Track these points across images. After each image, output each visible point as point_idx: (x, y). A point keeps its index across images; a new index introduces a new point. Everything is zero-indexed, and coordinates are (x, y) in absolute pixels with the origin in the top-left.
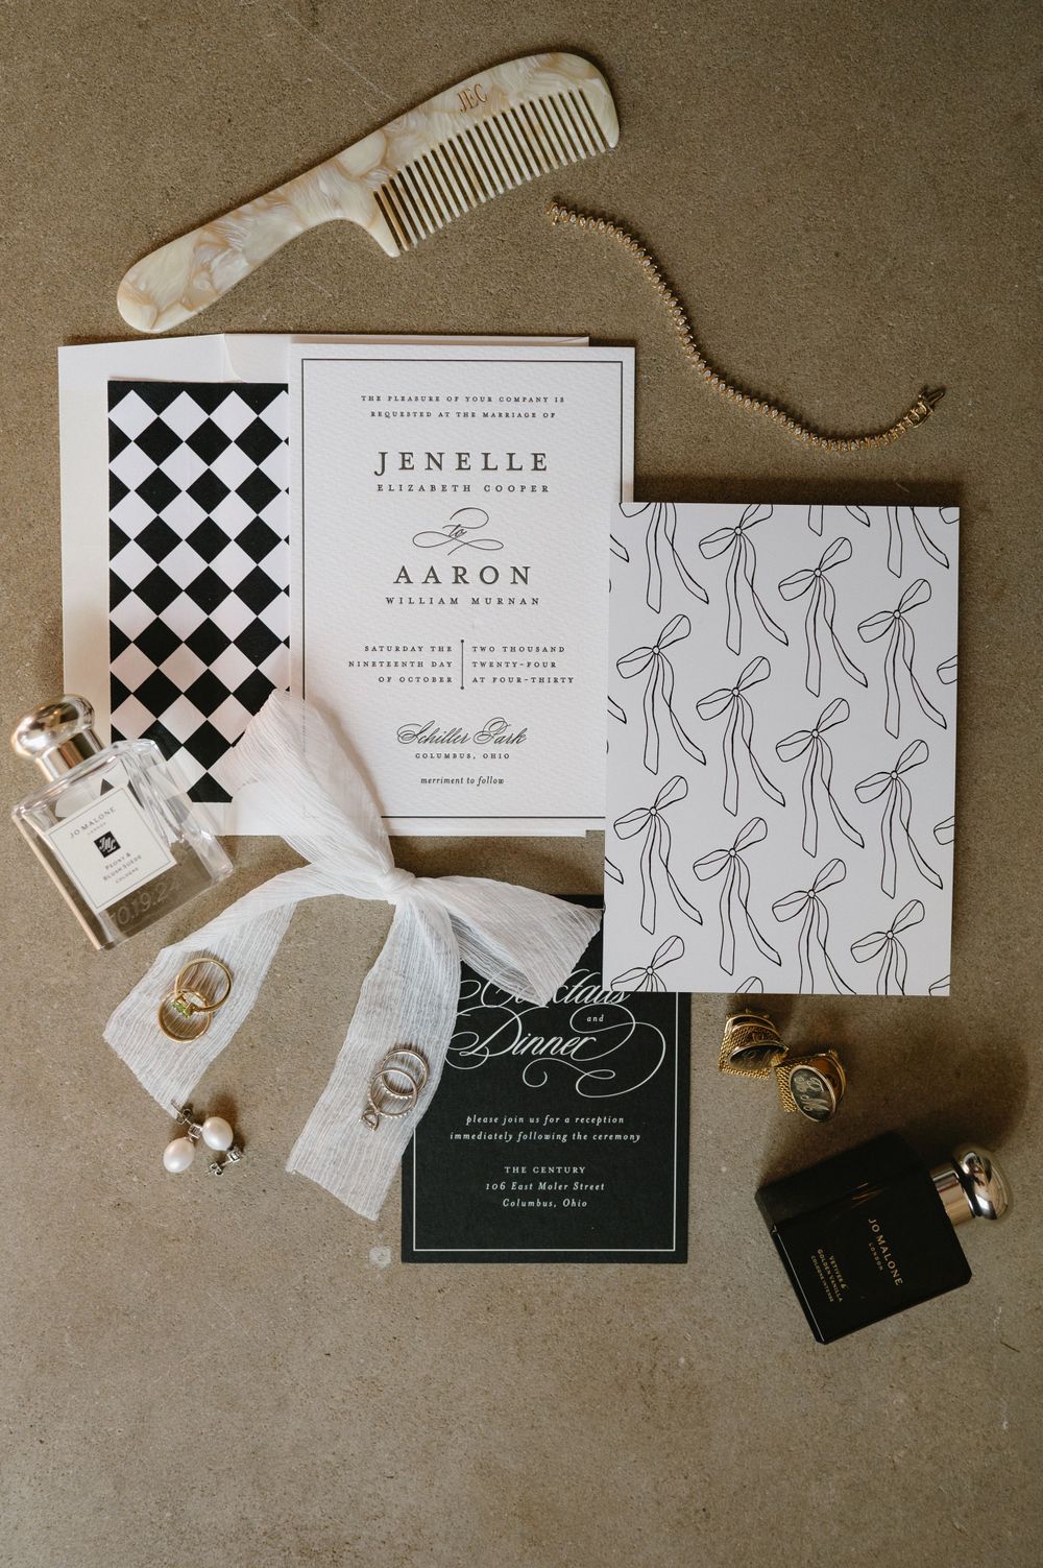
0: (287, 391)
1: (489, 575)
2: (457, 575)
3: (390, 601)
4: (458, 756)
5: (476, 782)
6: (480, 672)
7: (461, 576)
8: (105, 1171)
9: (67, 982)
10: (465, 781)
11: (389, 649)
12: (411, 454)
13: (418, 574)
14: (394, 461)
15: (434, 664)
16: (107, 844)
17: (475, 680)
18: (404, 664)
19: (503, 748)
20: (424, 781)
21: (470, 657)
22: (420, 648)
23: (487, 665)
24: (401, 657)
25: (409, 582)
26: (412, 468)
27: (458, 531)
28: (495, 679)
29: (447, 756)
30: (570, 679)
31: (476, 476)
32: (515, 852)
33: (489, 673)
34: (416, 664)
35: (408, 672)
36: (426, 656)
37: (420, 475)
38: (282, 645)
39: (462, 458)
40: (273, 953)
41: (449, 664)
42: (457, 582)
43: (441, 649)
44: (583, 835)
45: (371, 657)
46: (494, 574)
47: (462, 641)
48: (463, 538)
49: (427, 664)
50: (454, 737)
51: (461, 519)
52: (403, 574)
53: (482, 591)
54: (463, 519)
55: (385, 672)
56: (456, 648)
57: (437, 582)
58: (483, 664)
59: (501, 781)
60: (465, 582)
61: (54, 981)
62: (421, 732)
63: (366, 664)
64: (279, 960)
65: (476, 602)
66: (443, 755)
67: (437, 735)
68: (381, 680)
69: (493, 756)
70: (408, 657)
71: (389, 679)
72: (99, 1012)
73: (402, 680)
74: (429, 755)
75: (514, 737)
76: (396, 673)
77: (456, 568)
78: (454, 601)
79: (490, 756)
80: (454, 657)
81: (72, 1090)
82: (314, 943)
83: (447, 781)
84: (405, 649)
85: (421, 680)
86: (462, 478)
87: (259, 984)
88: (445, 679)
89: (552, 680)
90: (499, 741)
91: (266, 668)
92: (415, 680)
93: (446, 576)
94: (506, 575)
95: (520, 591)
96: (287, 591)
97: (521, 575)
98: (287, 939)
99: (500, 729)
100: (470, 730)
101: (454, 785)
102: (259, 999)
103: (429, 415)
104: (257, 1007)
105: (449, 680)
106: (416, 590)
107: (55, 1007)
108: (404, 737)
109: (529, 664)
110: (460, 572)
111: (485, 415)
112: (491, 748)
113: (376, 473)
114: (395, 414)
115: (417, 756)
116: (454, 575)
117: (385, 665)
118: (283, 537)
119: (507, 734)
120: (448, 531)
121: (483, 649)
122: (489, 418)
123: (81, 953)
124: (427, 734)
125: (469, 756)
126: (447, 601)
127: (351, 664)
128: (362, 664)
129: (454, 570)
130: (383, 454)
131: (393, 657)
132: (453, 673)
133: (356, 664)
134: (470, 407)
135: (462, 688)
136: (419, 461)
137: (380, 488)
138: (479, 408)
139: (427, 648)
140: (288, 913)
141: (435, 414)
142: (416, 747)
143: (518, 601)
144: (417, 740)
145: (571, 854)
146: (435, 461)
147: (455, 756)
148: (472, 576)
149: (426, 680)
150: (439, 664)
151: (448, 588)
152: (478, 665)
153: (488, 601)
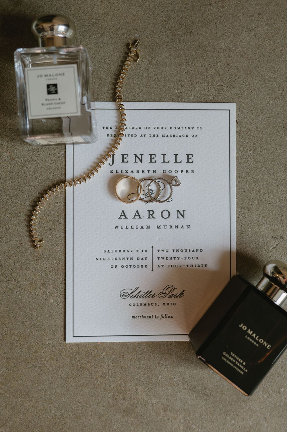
8: (278, 404)
9: (182, 421)
61: (182, 427)
72: (198, 405)
81: (236, 419)
107: (195, 427)
123: (168, 413)
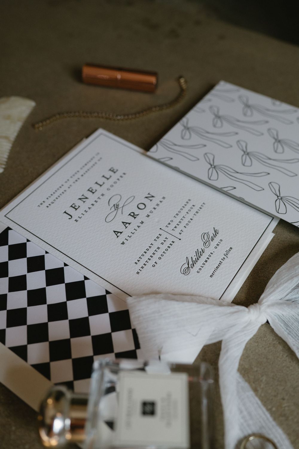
0: (11, 229)
1: (142, 206)
2: (133, 216)
3: (123, 243)
4: (209, 257)
5: (225, 257)
6: (178, 230)
7: (134, 215)
10: (222, 261)
11: (143, 255)
12: (73, 204)
13: (121, 228)
14: (71, 211)
15: (162, 243)
16: (148, 408)
17: (180, 233)
18: (154, 254)
19: (217, 240)
20: (211, 276)
21: (169, 230)
22: (152, 244)
23: (177, 226)
24: (150, 253)
25: (121, 233)
26: (79, 207)
27: (116, 207)
28: (185, 227)
29: (206, 261)
30: (204, 203)
31: (100, 191)
32: (267, 264)
33: (181, 227)
34: (157, 250)
35: (158, 254)
36: (157, 244)
37: (84, 206)
38: (108, 296)
39: (91, 191)
40: (259, 402)
41: (166, 238)
42: (135, 218)
43: (158, 238)
44: (273, 235)
45: (141, 264)
46: (142, 205)
47: (160, 229)
48: (120, 206)
49: (161, 246)
50: (199, 254)
51: (112, 203)
52: (116, 233)
53: (146, 212)
54: (113, 202)
55: (152, 262)
56: (161, 232)
57: (129, 224)
58: (176, 227)
59: (231, 248)
60: (138, 215)
62: (188, 265)
63: (142, 267)
64: (266, 401)
65: (148, 216)
66: (205, 262)
67: (194, 259)
68: (154, 266)
69: (218, 245)
70: (152, 251)
71: (156, 263)
73: (160, 258)
74: (201, 268)
75: (214, 234)
76: (155, 258)
77: (130, 215)
78: (142, 223)
79: (217, 246)
80: (165, 235)
82: (264, 378)
83: (217, 267)
84: (147, 250)
85: (165, 252)
86: (97, 194)
87: (274, 423)
88: (172, 243)
89: (199, 209)
90: (212, 240)
91: (112, 308)
92: (164, 254)
93: (130, 219)
94: (146, 201)
95: (155, 201)
96: (86, 278)
97: (150, 197)
98: (255, 390)
99: (207, 236)
100: (200, 246)
101: (221, 266)
102: (283, 429)
103: (65, 191)
104: (289, 434)
105: (173, 242)
106: (127, 232)
108: (186, 271)
109: (187, 213)
110: (132, 214)
111: (82, 175)
112: (214, 244)
113: (69, 219)
114: (54, 200)
115: (198, 272)
116: (132, 217)
117: (148, 261)
118: (63, 266)
119: (211, 235)
120: (113, 209)
121: (169, 224)
122: (84, 176)
124: (191, 263)
125: (212, 253)
126: (140, 225)
127: (138, 273)
128: (141, 269)
129: (130, 216)
130: (65, 212)
131: (147, 256)
132: (171, 239)
133: (139, 271)
134: (75, 178)
135: (180, 239)
136: (78, 203)
137: (76, 221)
138: (78, 175)
139: (153, 242)
140: (241, 380)
141: (67, 189)
142: (194, 271)
143: (159, 203)
144: (191, 268)
145: (279, 245)
146: (83, 199)
147: (208, 258)
148: (137, 211)
149: (167, 250)
150: (163, 242)
151: (135, 222)
152: (175, 229)
153: (151, 212)
